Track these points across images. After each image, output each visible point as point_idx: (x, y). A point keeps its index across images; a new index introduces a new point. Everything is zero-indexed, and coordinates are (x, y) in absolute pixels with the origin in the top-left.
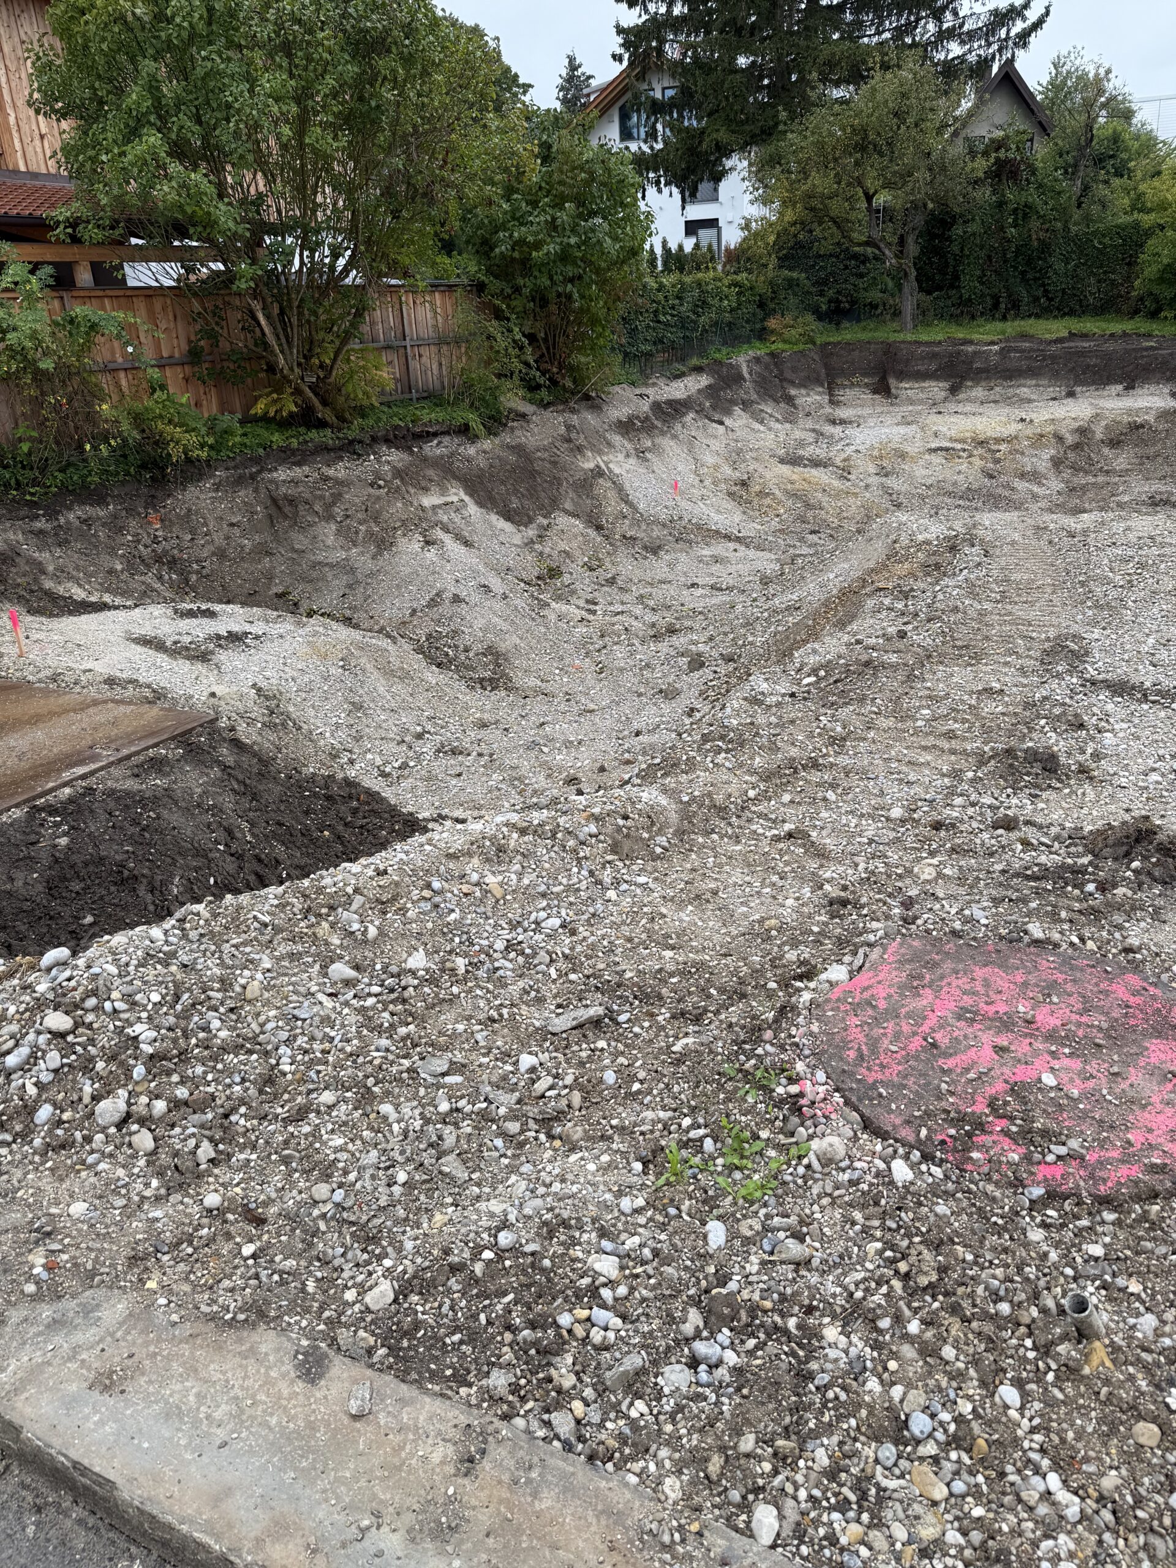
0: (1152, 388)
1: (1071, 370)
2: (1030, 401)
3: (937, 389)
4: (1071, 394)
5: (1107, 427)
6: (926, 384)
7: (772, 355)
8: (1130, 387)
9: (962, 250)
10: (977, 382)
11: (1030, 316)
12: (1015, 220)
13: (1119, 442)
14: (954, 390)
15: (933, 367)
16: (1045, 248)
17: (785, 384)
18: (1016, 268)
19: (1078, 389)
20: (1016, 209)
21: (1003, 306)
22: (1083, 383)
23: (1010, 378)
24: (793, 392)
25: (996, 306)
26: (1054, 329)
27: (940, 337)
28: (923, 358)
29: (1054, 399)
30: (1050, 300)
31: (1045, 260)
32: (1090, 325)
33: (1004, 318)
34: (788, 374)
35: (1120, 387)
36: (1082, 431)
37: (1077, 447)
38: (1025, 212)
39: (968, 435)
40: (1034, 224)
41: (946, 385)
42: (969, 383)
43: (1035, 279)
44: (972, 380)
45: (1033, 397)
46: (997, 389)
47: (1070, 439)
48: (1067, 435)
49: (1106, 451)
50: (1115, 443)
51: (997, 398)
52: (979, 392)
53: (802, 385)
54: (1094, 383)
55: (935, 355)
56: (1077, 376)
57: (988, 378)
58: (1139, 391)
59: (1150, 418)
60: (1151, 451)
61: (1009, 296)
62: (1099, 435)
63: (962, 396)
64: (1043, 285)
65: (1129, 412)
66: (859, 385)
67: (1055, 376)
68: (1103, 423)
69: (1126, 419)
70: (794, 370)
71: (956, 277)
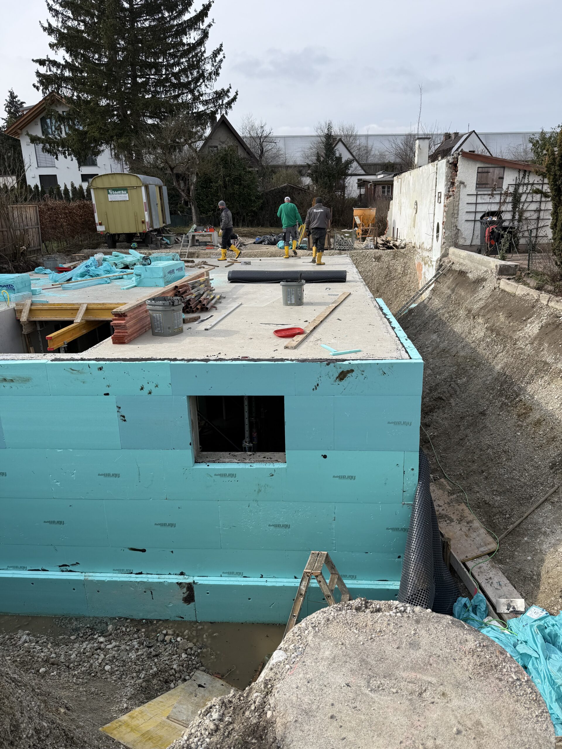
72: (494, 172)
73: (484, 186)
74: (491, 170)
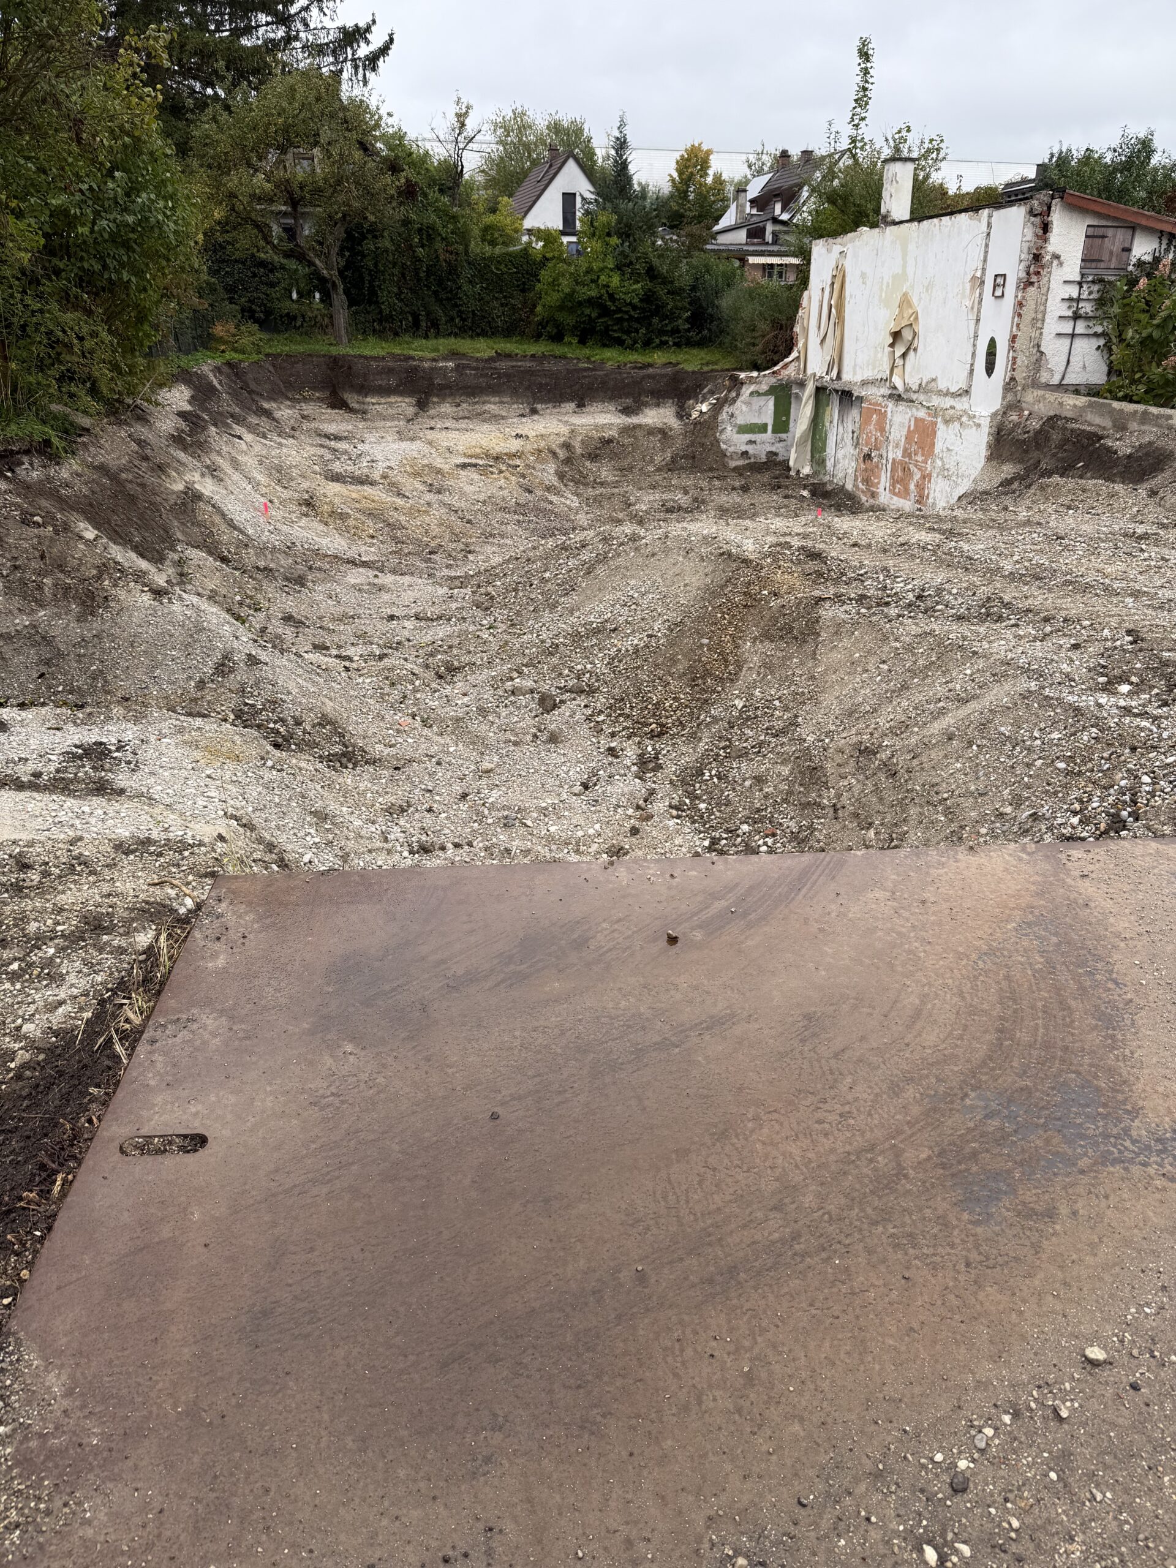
0: (600, 406)
1: (528, 388)
2: (503, 418)
3: (405, 405)
4: (534, 411)
5: (583, 442)
6: (392, 399)
7: (229, 364)
8: (581, 405)
9: (376, 265)
10: (443, 398)
11: (449, 335)
12: (421, 239)
13: (596, 456)
14: (422, 405)
15: (393, 382)
16: (453, 270)
17: (254, 396)
18: (429, 288)
19: (539, 406)
20: (420, 230)
21: (423, 324)
22: (542, 401)
23: (474, 395)
24: (266, 405)
25: (416, 324)
26: (482, 348)
27: (382, 353)
28: (380, 373)
29: (523, 415)
30: (463, 320)
31: (454, 281)
32: (509, 346)
33: (426, 337)
34: (253, 386)
35: (573, 405)
36: (567, 446)
37: (568, 461)
38: (428, 234)
39: (478, 450)
40: (439, 245)
41: (413, 401)
42: (435, 399)
43: (448, 299)
44: (438, 396)
45: (504, 414)
46: (464, 405)
47: (562, 454)
48: (558, 450)
49: (588, 463)
50: (593, 457)
51: (466, 414)
52: (446, 408)
53: (270, 399)
54: (549, 401)
55: (390, 371)
56: (534, 394)
57: (451, 395)
58: (588, 409)
59: (613, 433)
60: (625, 463)
61: (428, 314)
62: (579, 451)
63: (432, 412)
64: (456, 305)
65: (597, 427)
66: (311, 400)
67: (515, 394)
68: (579, 438)
69: (596, 435)
70: (258, 382)
71: (373, 293)
72: (1114, 236)
73: (1094, 265)
74: (1110, 232)
